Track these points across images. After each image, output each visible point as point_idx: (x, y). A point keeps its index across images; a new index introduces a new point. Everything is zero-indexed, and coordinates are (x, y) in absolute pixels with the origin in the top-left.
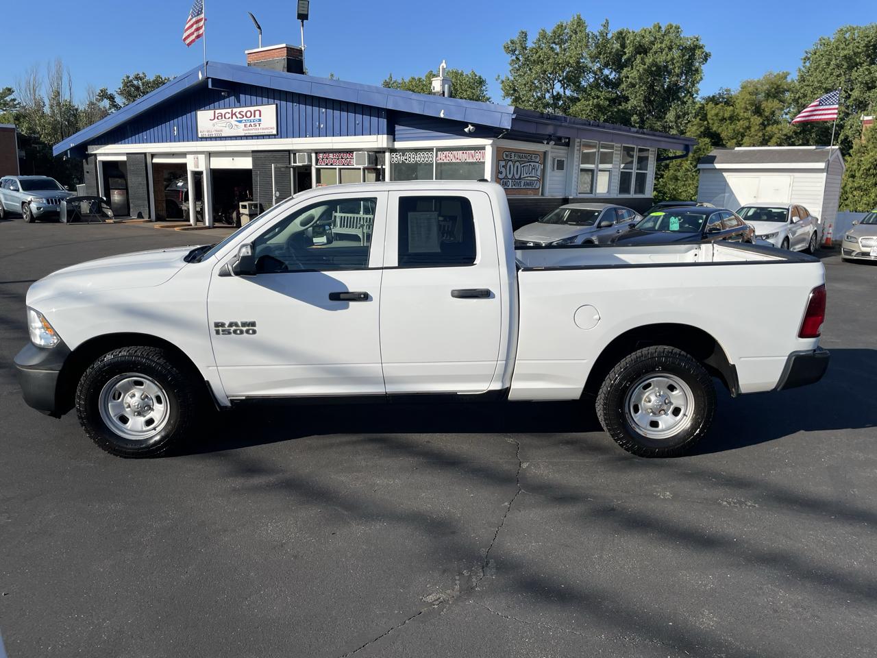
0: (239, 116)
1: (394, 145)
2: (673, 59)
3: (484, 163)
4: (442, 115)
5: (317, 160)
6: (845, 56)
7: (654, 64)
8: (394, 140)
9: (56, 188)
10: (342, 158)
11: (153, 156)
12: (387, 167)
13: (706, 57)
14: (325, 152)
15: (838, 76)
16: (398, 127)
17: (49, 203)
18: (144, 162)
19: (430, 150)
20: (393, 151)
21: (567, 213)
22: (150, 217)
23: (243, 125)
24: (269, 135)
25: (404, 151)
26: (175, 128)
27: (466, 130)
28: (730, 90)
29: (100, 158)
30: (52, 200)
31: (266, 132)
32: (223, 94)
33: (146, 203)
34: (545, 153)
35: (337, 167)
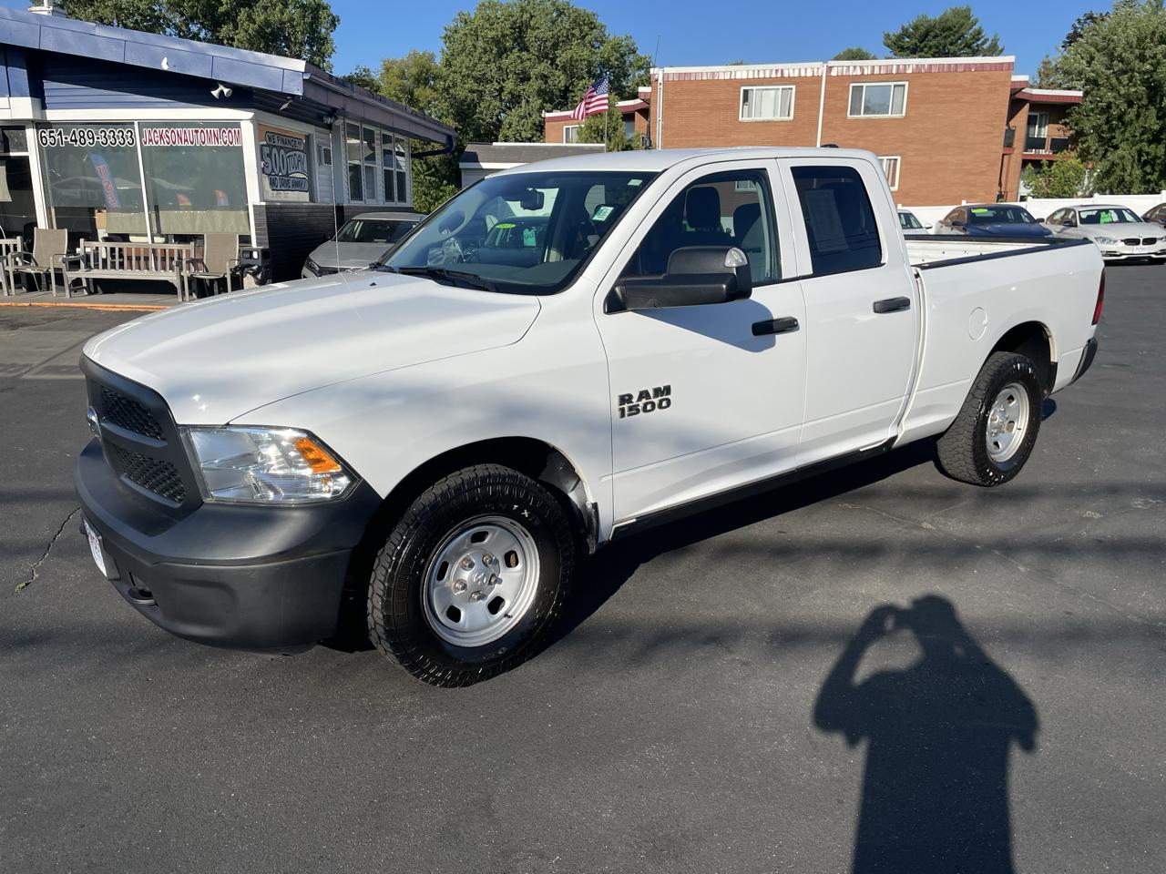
1: (44, 115)
2: (291, 20)
3: (241, 149)
4: (165, 66)
6: (493, 38)
7: (267, 23)
8: (44, 107)
12: (33, 155)
13: (334, 22)
15: (487, 63)
16: (47, 85)
19: (127, 124)
20: (42, 125)
21: (358, 227)
25: (67, 126)
27: (215, 93)
28: (368, 70)
34: (308, 137)
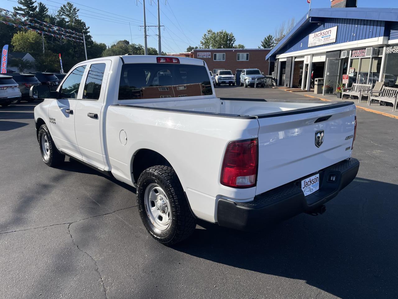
0: (323, 34)
1: (388, 42)
5: (352, 54)
8: (389, 39)
9: (259, 74)
10: (363, 52)
11: (295, 58)
12: (383, 56)
14: (356, 49)
16: (392, 31)
17: (252, 80)
18: (291, 60)
20: (388, 46)
22: (290, 86)
23: (323, 39)
24: (332, 43)
25: (393, 45)
26: (302, 44)
29: (280, 60)
30: (254, 78)
31: (332, 41)
32: (318, 24)
33: (289, 79)
35: (360, 58)
